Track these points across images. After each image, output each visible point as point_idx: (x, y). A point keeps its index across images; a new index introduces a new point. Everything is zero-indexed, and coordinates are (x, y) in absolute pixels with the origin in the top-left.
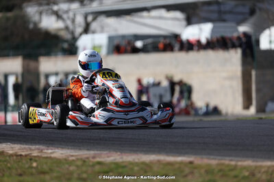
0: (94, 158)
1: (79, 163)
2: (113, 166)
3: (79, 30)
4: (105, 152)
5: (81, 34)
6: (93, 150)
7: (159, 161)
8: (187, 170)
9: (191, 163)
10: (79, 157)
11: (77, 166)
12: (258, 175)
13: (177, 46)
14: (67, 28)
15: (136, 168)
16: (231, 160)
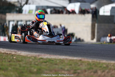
0: (38, 56)
2: (48, 60)
3: (23, 3)
4: (43, 54)
5: (24, 5)
6: (38, 53)
7: (66, 59)
8: (79, 63)
9: (80, 60)
10: (32, 55)
11: (33, 59)
12: (110, 67)
13: (65, 12)
14: (18, 1)
16: (97, 60)
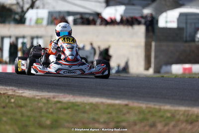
0: (54, 98)
1: (44, 101)
2: (70, 105)
3: (27, 6)
4: (61, 95)
5: (28, 9)
6: (53, 92)
7: (102, 103)
8: (125, 111)
9: (127, 105)
10: (42, 97)
11: (44, 103)
12: (178, 117)
13: (99, 21)
14: (18, 3)
15: (87, 107)
16: (155, 105)
